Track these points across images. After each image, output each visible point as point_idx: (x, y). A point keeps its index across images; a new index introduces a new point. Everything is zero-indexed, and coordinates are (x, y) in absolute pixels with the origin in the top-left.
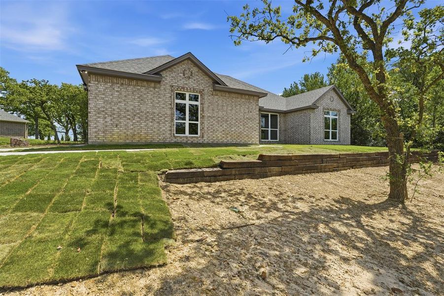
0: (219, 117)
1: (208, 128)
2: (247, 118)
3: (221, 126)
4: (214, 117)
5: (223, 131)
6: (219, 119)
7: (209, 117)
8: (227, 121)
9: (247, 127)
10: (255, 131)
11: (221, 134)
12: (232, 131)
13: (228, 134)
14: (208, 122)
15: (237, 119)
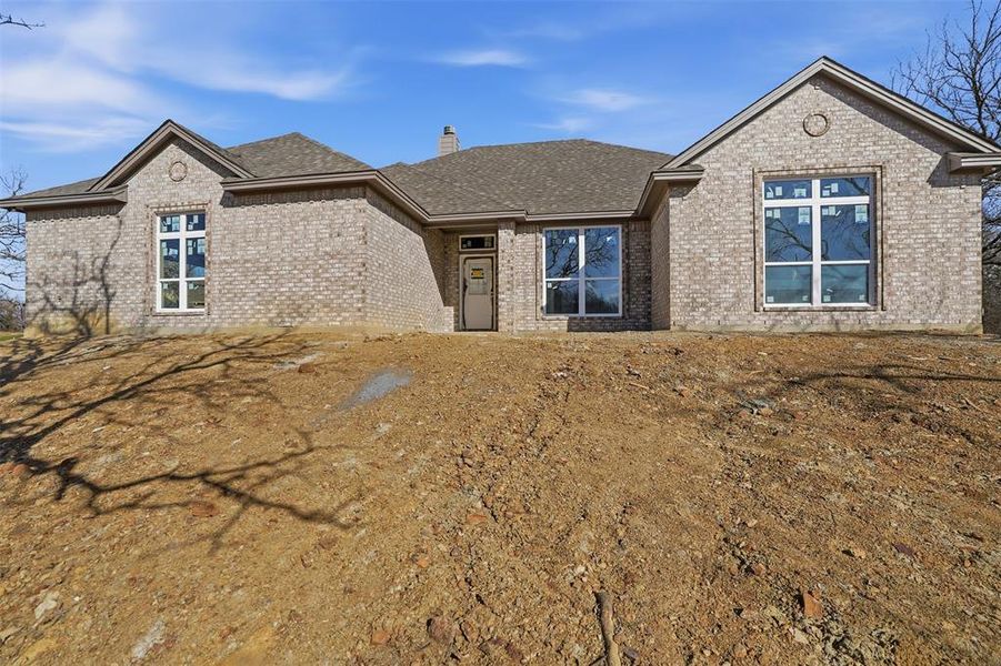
0: (246, 261)
1: (220, 291)
2: (326, 253)
3: (252, 282)
4: (235, 261)
5: (259, 294)
6: (249, 265)
7: (225, 262)
8: (268, 269)
9: (327, 279)
10: (353, 288)
11: (252, 303)
12: (281, 294)
13: (269, 302)
14: (222, 275)
15: (295, 259)
